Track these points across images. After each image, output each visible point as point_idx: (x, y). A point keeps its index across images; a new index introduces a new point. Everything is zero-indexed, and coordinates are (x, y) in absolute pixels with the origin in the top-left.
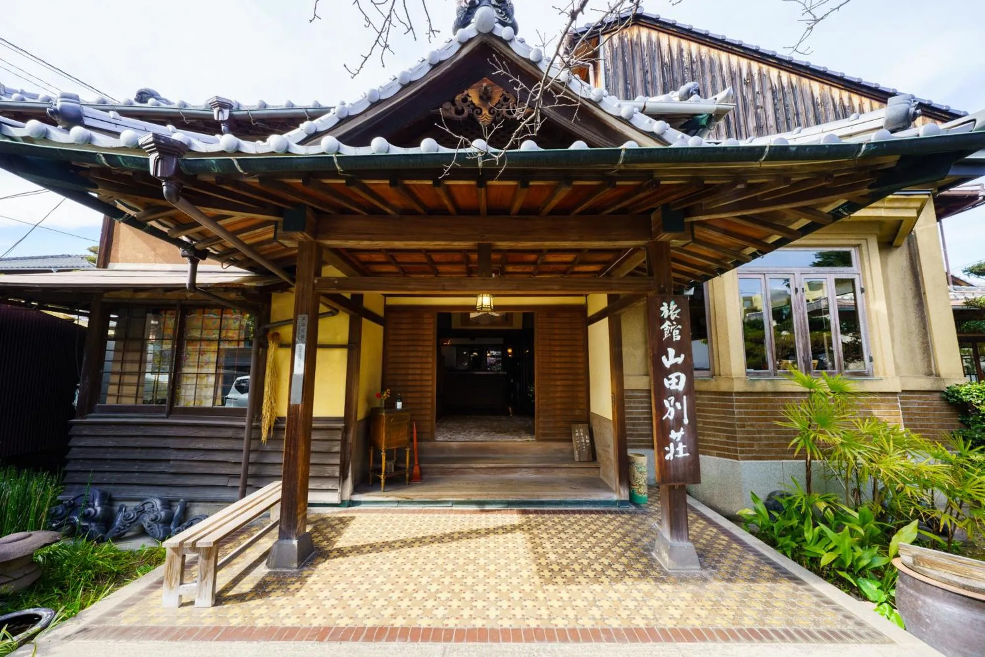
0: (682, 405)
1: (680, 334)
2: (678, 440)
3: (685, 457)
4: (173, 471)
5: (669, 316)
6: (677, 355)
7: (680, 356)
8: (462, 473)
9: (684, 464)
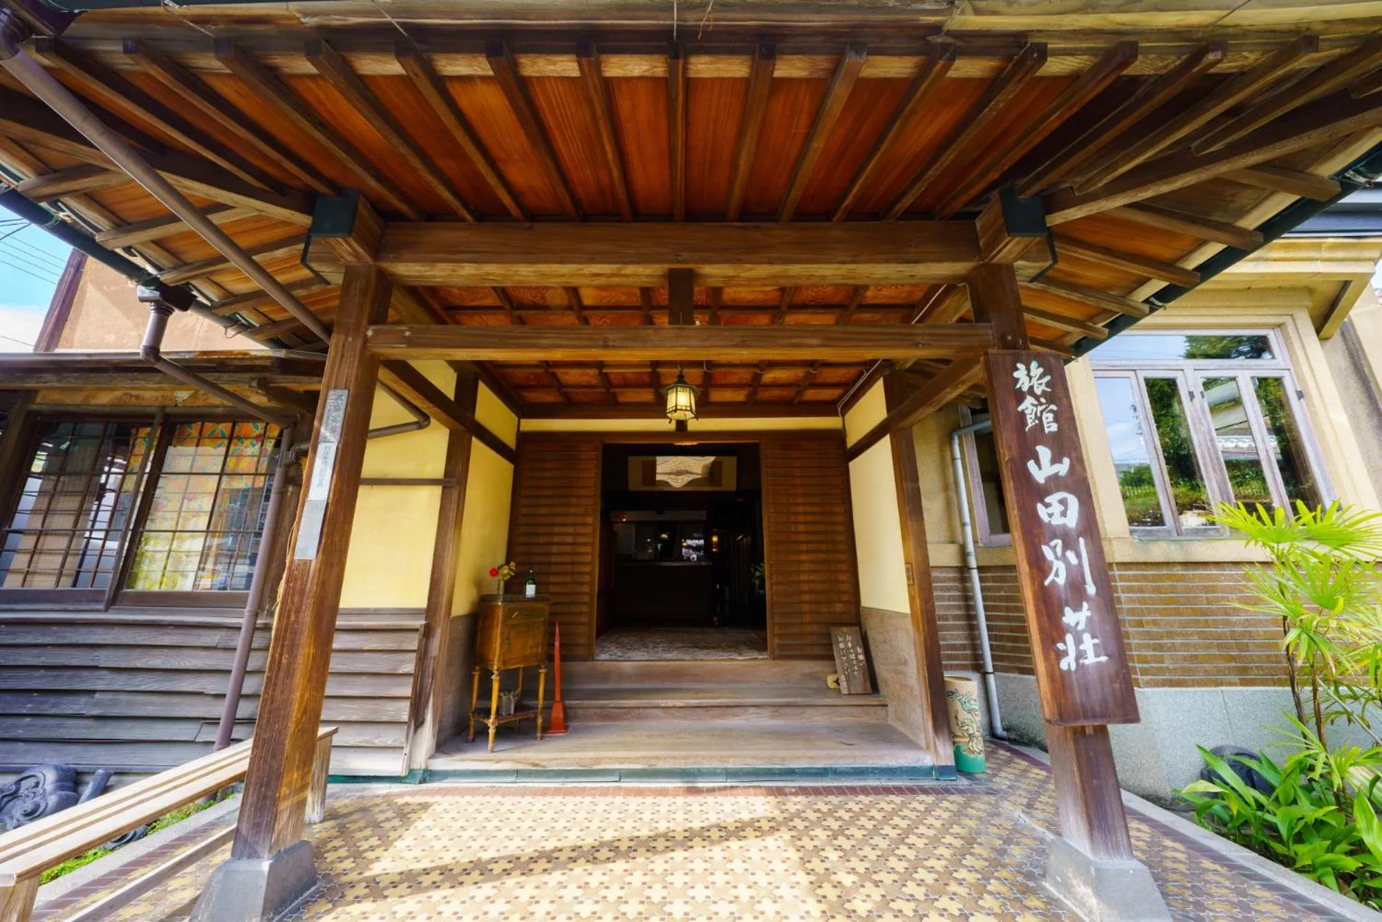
0: (1078, 555)
1: (1056, 420)
2: (1081, 627)
3: (1099, 663)
4: (96, 712)
5: (1031, 388)
6: (1056, 460)
7: (1061, 462)
8: (639, 717)
9: (1101, 680)
